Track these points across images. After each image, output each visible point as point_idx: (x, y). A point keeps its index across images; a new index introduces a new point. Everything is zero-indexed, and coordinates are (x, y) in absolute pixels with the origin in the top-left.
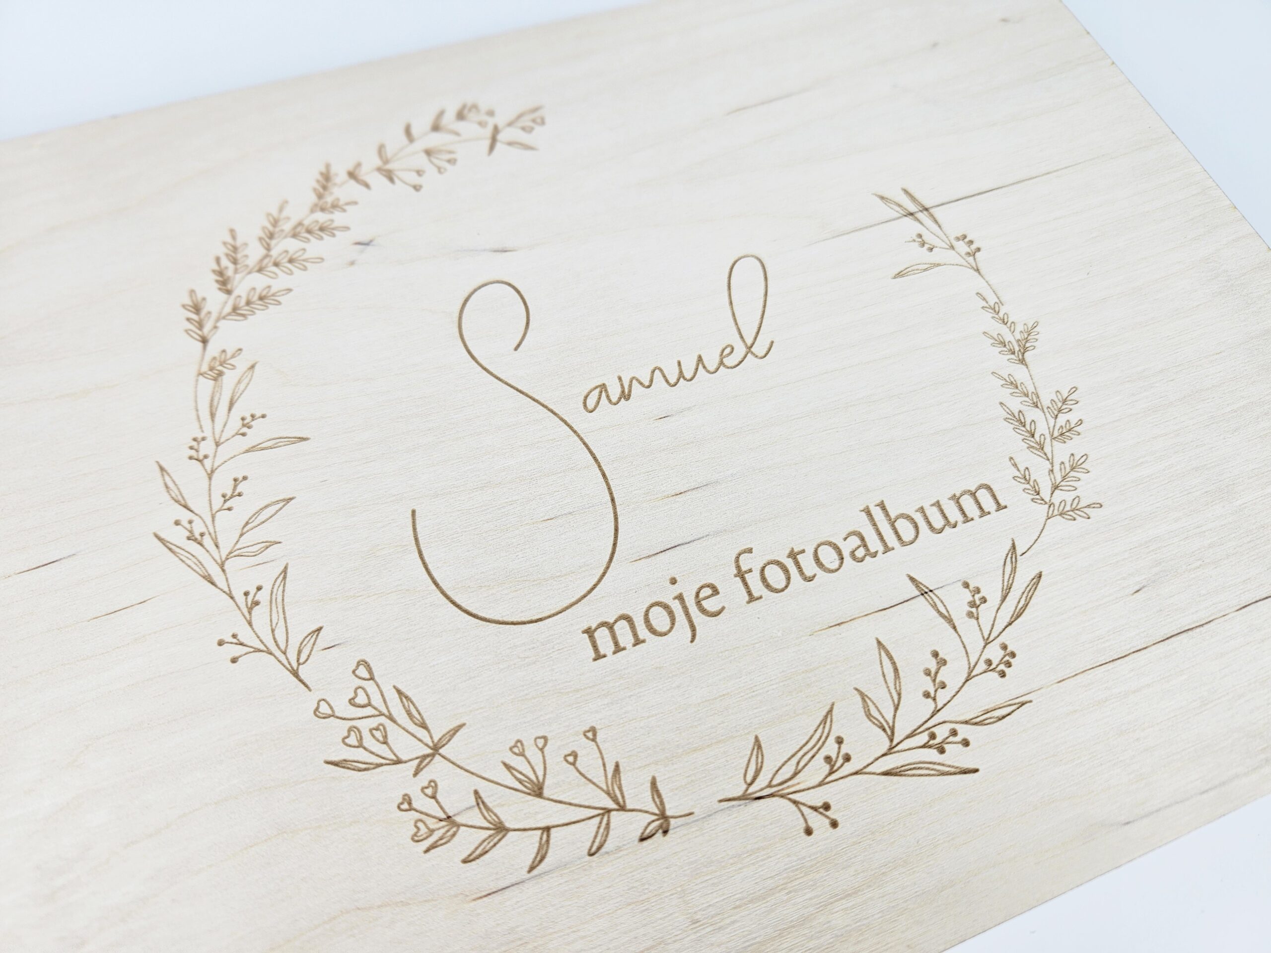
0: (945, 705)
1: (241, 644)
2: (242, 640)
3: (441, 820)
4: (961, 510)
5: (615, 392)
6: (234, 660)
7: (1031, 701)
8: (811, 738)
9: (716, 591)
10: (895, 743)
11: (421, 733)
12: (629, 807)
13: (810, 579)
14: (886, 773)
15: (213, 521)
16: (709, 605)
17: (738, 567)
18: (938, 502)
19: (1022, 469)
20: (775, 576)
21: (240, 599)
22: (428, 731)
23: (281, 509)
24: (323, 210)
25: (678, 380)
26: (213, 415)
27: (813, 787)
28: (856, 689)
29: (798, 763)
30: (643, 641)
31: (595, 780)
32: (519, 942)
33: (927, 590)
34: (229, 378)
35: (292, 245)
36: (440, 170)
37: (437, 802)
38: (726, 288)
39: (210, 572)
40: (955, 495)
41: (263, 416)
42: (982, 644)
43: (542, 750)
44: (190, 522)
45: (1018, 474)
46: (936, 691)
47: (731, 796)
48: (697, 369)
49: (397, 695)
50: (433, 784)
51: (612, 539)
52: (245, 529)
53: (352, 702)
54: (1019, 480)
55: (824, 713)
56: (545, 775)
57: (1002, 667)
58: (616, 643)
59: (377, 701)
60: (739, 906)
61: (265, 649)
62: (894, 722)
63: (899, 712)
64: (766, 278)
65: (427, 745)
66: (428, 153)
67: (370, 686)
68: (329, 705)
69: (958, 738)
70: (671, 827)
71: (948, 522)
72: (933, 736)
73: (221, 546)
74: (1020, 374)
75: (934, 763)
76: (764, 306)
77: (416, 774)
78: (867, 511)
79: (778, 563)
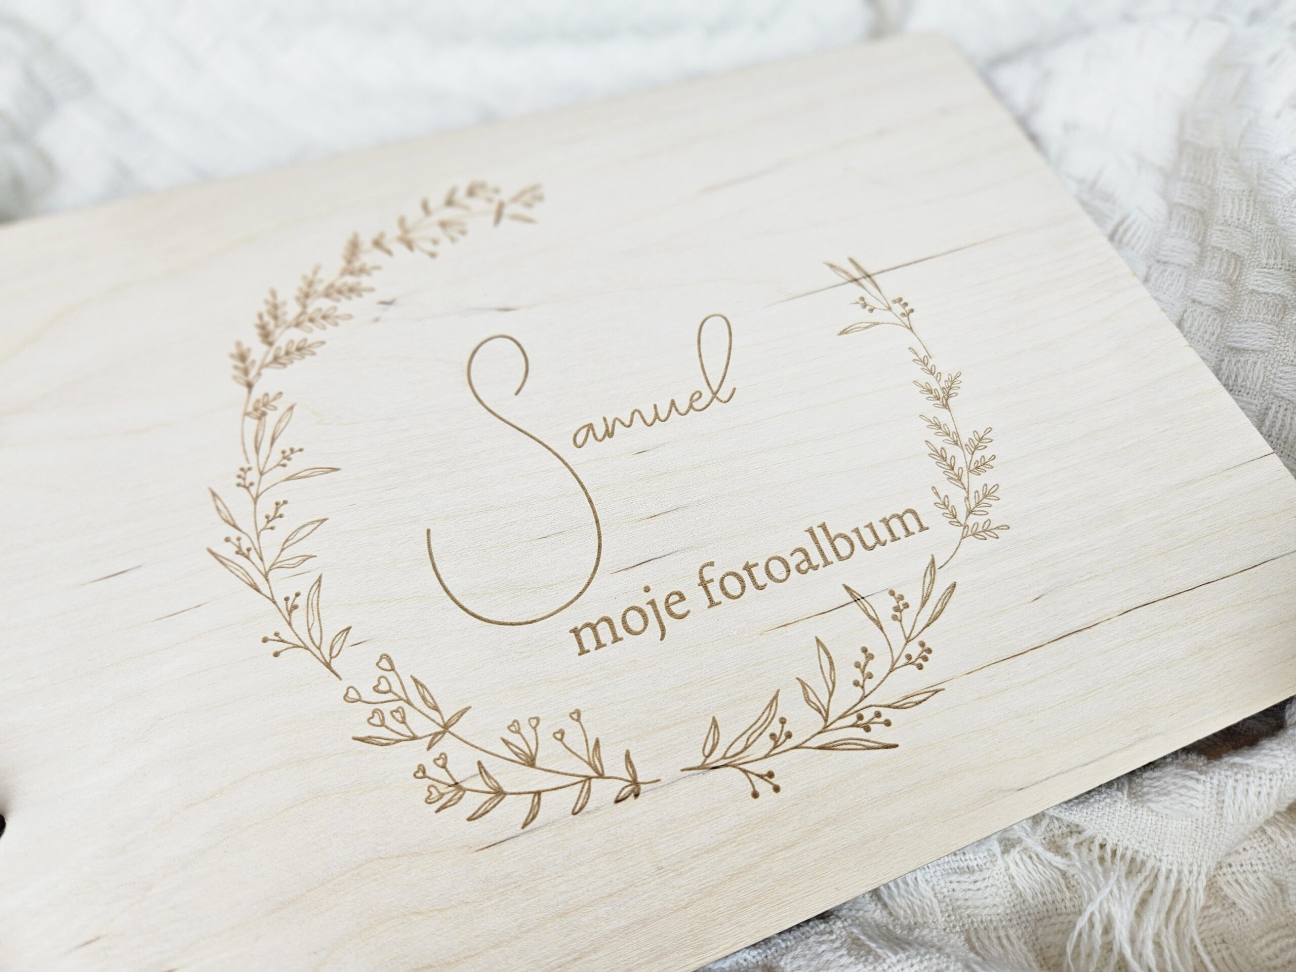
0: (871, 692)
1: (282, 641)
2: (283, 638)
3: (450, 786)
4: (890, 530)
5: (600, 431)
6: (276, 655)
7: (943, 689)
8: (759, 719)
9: (682, 598)
10: (829, 723)
11: (434, 714)
12: (606, 775)
13: (761, 588)
14: (821, 748)
15: (258, 538)
16: (676, 609)
17: (702, 578)
18: (871, 524)
19: (942, 496)
20: (732, 585)
21: (281, 603)
22: (440, 713)
23: (316, 528)
24: (351, 273)
25: (654, 421)
26: (257, 449)
27: (760, 759)
28: (798, 679)
29: (748, 739)
30: (621, 639)
31: (578, 753)
32: (514, 886)
33: (859, 597)
34: (272, 418)
35: (324, 304)
36: (453, 240)
37: (447, 771)
38: (696, 343)
39: (256, 581)
40: (885, 518)
41: (301, 450)
42: (904, 641)
43: (534, 728)
44: (239, 539)
45: (939, 501)
46: (864, 680)
47: (691, 766)
48: (670, 411)
49: (413, 683)
50: (444, 756)
51: (596, 554)
52: (286, 545)
53: (376, 689)
54: (939, 505)
55: (771, 698)
56: (537, 749)
57: (920, 661)
58: (598, 641)
59: (397, 688)
60: (697, 856)
61: (302, 645)
62: (828, 706)
63: (833, 698)
64: (730, 334)
65: (438, 724)
66: (443, 225)
67: (391, 676)
68: (357, 691)
69: (882, 719)
70: (642, 791)
71: (879, 540)
72: (860, 717)
73: (265, 559)
74: (943, 416)
75: (861, 740)
76: (729, 358)
77: (429, 748)
78: (811, 532)
79: (735, 574)
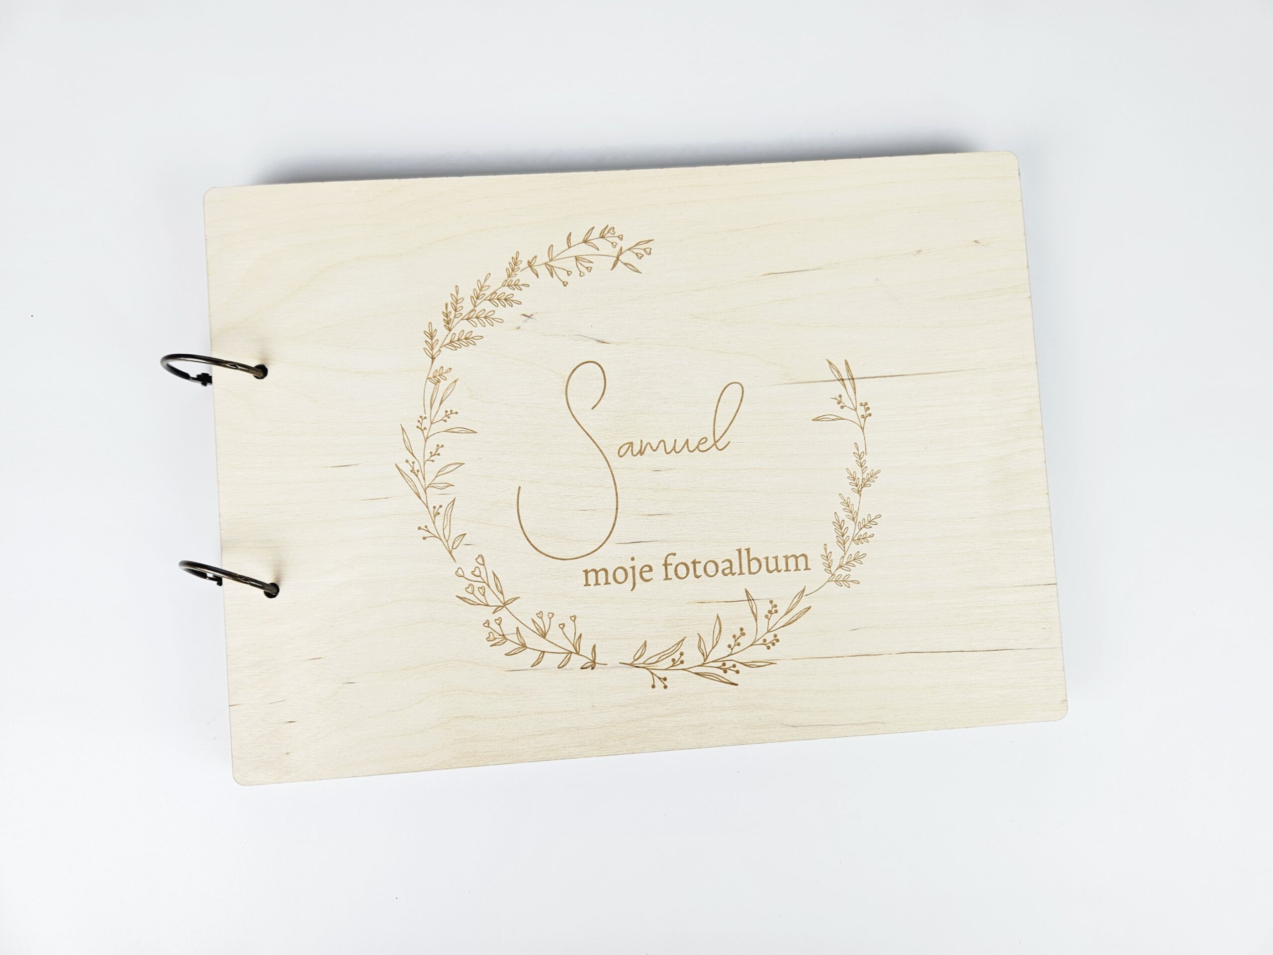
0: (736, 653)
2: (429, 530)
3: (500, 635)
4: (787, 564)
5: (636, 449)
6: (424, 538)
7: (776, 664)
8: (669, 649)
9: (651, 570)
10: (706, 662)
11: (500, 596)
12: (580, 654)
13: (698, 577)
14: (696, 674)
16: (645, 575)
17: (666, 561)
18: (777, 557)
19: (828, 552)
20: (682, 570)
21: (431, 509)
22: (503, 596)
23: (457, 468)
24: (509, 286)
25: (672, 451)
26: (431, 405)
27: (662, 670)
28: (698, 634)
29: (660, 658)
30: (610, 584)
31: (569, 638)
32: (520, 693)
33: (751, 599)
34: (443, 385)
35: (487, 306)
36: (581, 275)
37: (500, 627)
38: (717, 401)
39: (419, 492)
41: (457, 413)
42: (766, 631)
43: (550, 618)
44: (413, 463)
45: (825, 554)
46: (735, 646)
47: (625, 662)
48: (684, 447)
49: (493, 576)
50: (500, 619)
51: (611, 529)
52: (439, 474)
53: (473, 573)
54: (823, 557)
55: (680, 640)
56: (548, 629)
57: (770, 645)
58: (597, 581)
59: (484, 575)
60: (614, 706)
61: (438, 537)
62: (709, 653)
63: (713, 650)
64: (741, 400)
65: (501, 601)
66: (577, 259)
67: (482, 567)
68: (463, 571)
69: (735, 669)
70: (596, 667)
71: (777, 568)
72: (724, 665)
73: (426, 479)
74: (854, 498)
75: (720, 676)
76: (733, 419)
77: (494, 613)
78: (740, 551)
79: (685, 565)
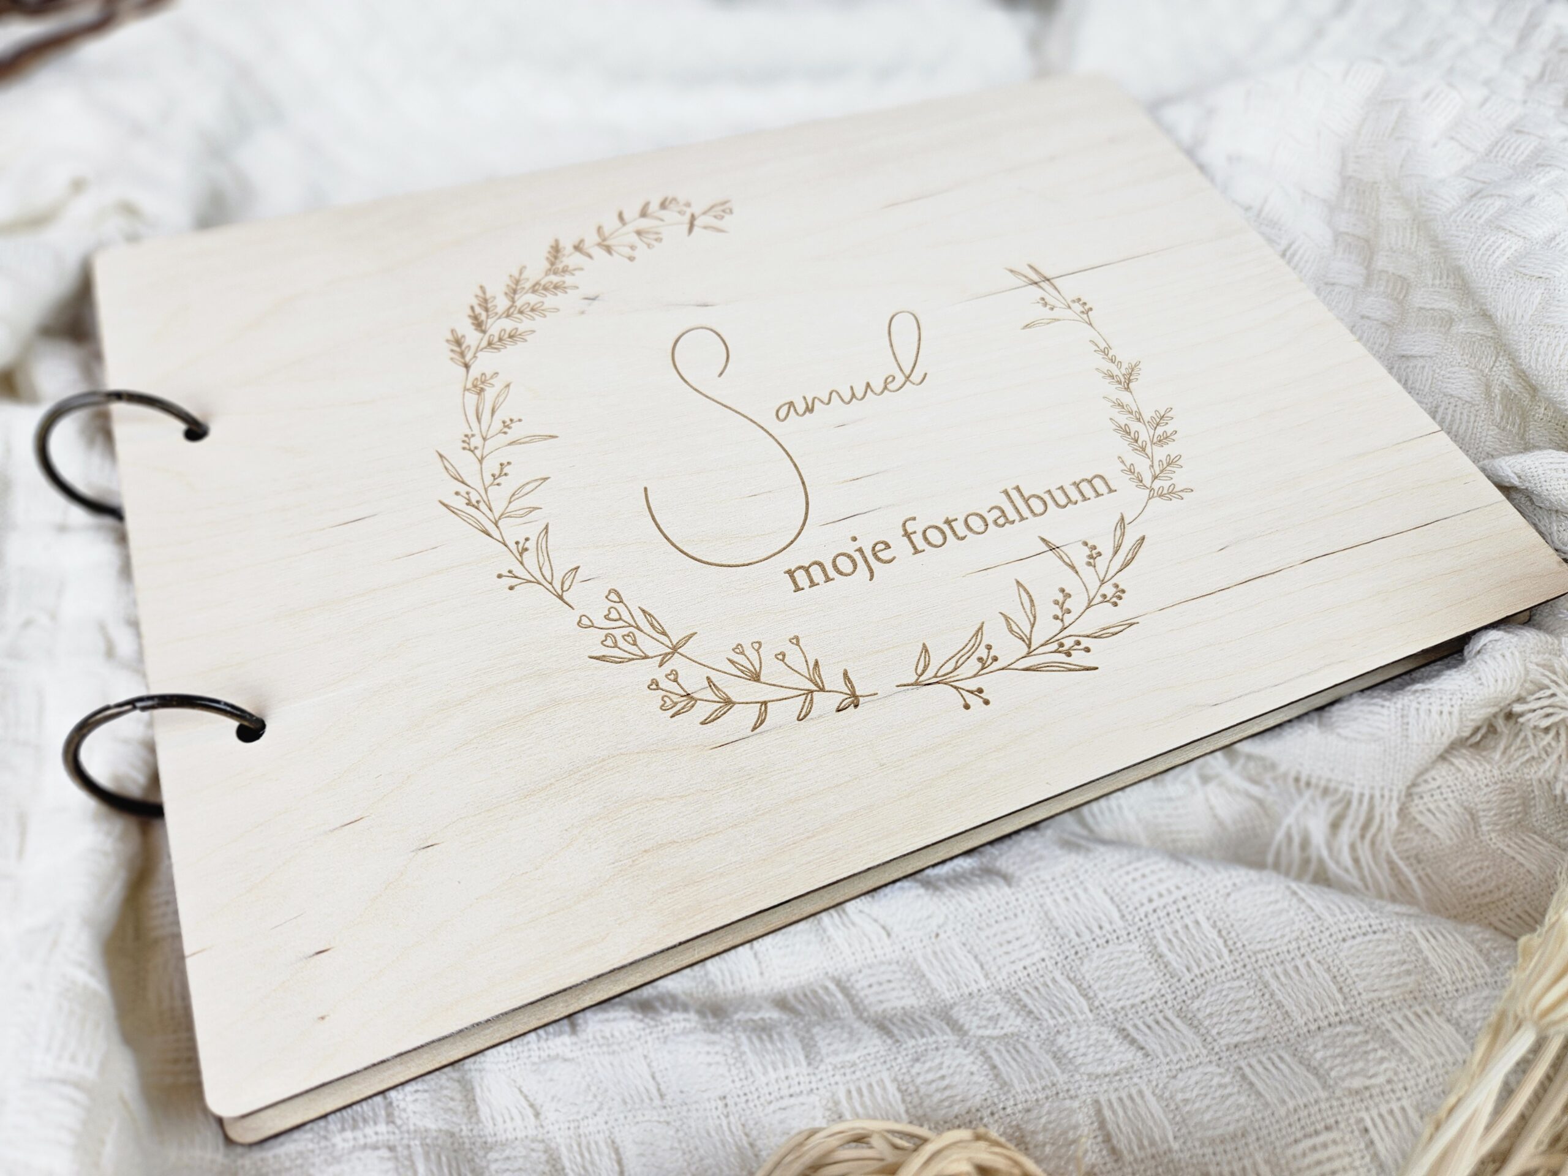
0: (1071, 624)
1: (516, 577)
2: (517, 575)
3: (682, 697)
4: (1081, 492)
5: (801, 408)
6: (511, 588)
7: (1139, 623)
8: (966, 646)
9: (888, 546)
10: (1032, 649)
11: (662, 638)
12: (827, 689)
13: (962, 539)
14: (1027, 669)
15: (486, 492)
16: (883, 555)
17: (905, 530)
18: (1062, 487)
19: (1128, 465)
20: (935, 536)
21: (513, 547)
22: (668, 637)
23: (540, 485)
24: (555, 273)
25: (851, 399)
26: (479, 420)
27: (970, 678)
28: (1001, 613)
29: (957, 662)
30: (833, 579)
31: (799, 671)
32: (747, 777)
33: (1054, 547)
34: (490, 394)
35: (533, 299)
36: (649, 246)
37: (679, 684)
38: (887, 335)
39: (487, 528)
40: (1075, 481)
41: (520, 420)
42: (1099, 584)
43: (757, 651)
44: (468, 493)
45: (1125, 468)
46: (1063, 615)
47: (905, 683)
48: (866, 392)
49: (641, 613)
50: (674, 672)
51: (804, 509)
52: (513, 499)
53: (607, 617)
54: (1126, 472)
55: (976, 629)
56: (761, 667)
57: (1115, 599)
58: (811, 581)
59: (626, 616)
60: (917, 755)
61: (535, 581)
62: (1031, 635)
63: (1035, 629)
64: (919, 328)
65: (667, 646)
66: (639, 233)
67: (620, 607)
68: (589, 619)
69: (1082, 647)
70: (861, 703)
72: (1062, 645)
73: (494, 509)
74: (1126, 398)
75: (1064, 663)
76: (919, 348)
77: (660, 666)
78: (1006, 492)
79: (936, 527)
